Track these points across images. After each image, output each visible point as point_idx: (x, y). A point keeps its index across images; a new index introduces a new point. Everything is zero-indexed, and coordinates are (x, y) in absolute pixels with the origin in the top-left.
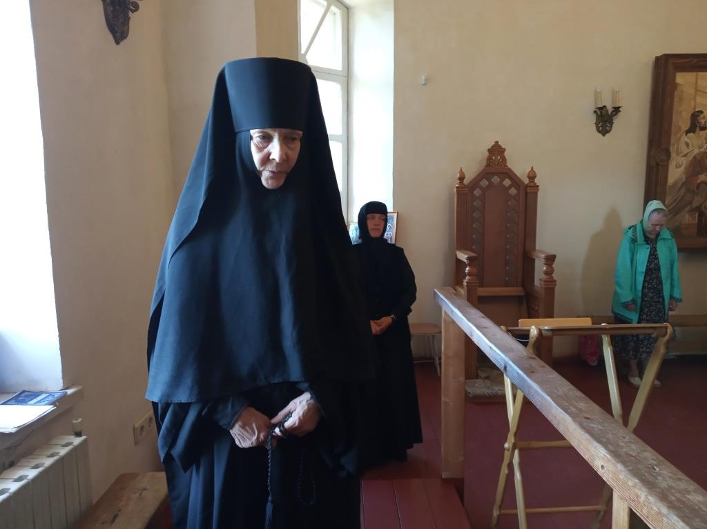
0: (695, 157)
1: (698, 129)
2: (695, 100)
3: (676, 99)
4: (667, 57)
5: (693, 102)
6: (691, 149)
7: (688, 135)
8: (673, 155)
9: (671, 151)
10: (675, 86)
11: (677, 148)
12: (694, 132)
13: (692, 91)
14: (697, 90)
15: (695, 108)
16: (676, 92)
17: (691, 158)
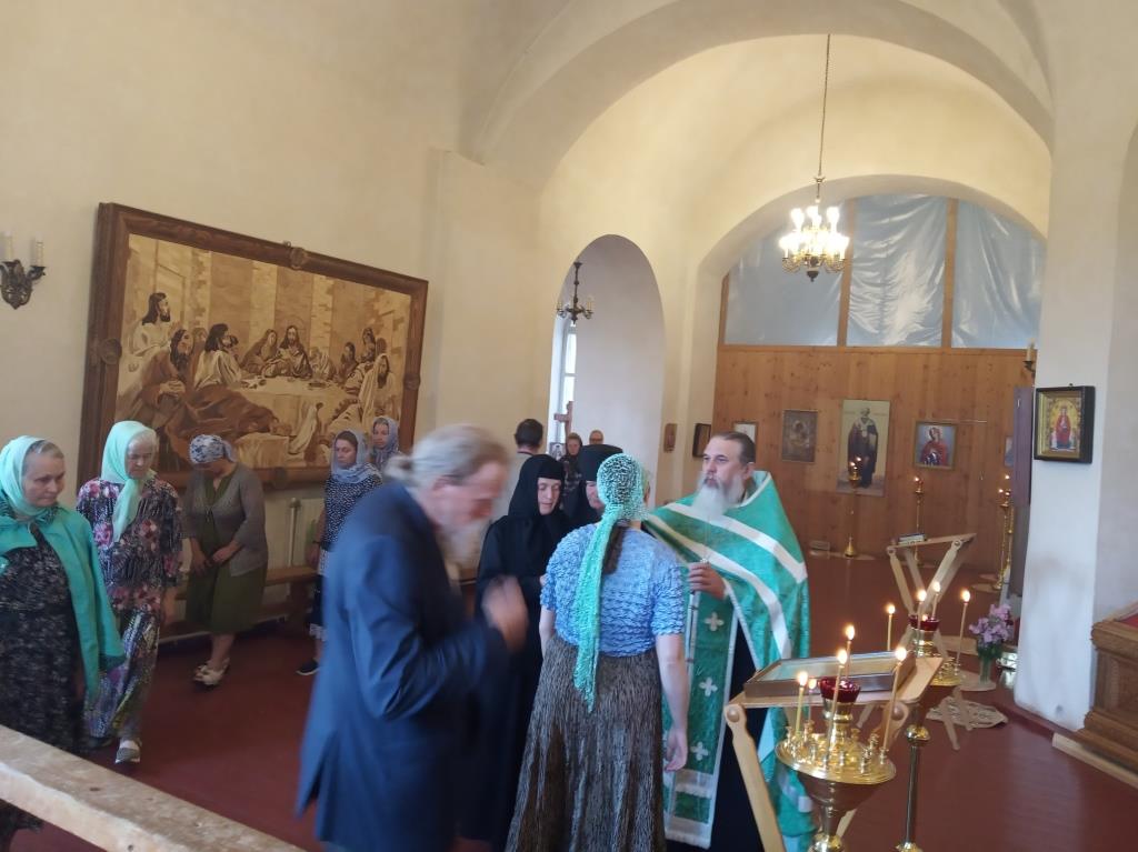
0: (155, 358)
1: (159, 318)
2: (155, 276)
3: (129, 271)
4: (117, 208)
5: (152, 280)
6: (150, 346)
7: (147, 325)
8: (126, 350)
9: (122, 343)
10: (128, 252)
11: (131, 343)
12: (154, 322)
13: (152, 265)
14: (157, 264)
15: (155, 289)
16: (129, 262)
17: (150, 358)
